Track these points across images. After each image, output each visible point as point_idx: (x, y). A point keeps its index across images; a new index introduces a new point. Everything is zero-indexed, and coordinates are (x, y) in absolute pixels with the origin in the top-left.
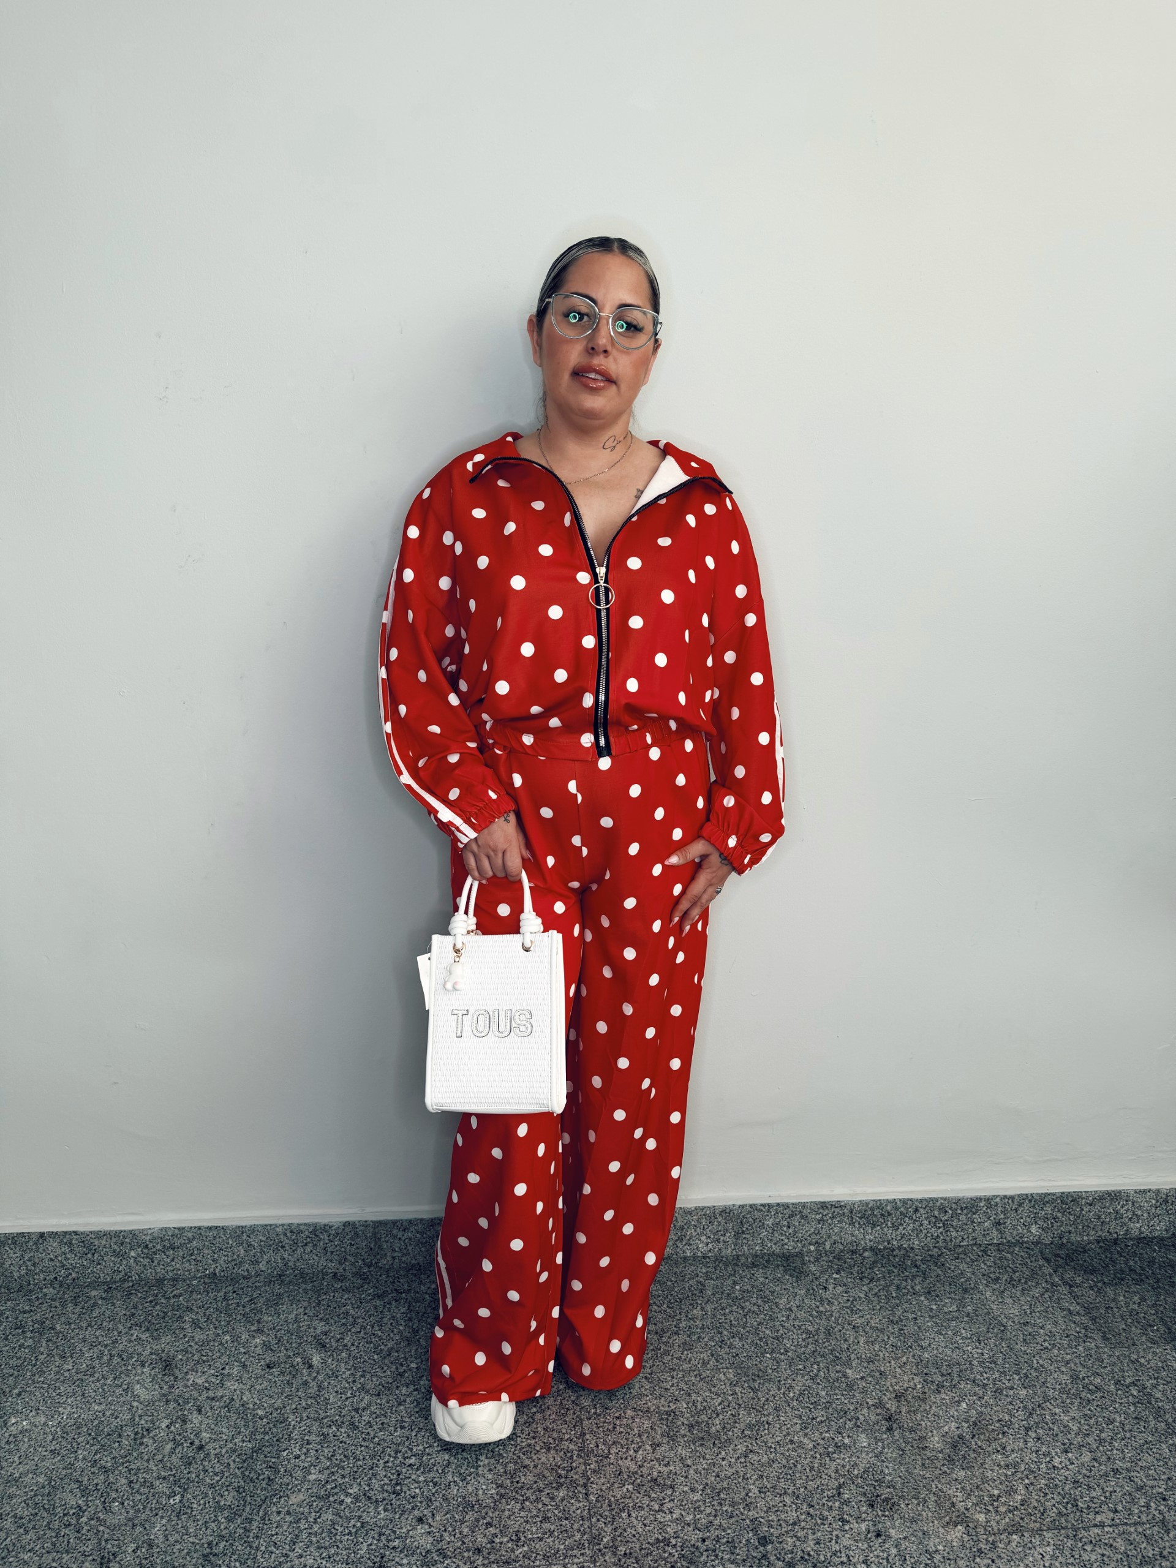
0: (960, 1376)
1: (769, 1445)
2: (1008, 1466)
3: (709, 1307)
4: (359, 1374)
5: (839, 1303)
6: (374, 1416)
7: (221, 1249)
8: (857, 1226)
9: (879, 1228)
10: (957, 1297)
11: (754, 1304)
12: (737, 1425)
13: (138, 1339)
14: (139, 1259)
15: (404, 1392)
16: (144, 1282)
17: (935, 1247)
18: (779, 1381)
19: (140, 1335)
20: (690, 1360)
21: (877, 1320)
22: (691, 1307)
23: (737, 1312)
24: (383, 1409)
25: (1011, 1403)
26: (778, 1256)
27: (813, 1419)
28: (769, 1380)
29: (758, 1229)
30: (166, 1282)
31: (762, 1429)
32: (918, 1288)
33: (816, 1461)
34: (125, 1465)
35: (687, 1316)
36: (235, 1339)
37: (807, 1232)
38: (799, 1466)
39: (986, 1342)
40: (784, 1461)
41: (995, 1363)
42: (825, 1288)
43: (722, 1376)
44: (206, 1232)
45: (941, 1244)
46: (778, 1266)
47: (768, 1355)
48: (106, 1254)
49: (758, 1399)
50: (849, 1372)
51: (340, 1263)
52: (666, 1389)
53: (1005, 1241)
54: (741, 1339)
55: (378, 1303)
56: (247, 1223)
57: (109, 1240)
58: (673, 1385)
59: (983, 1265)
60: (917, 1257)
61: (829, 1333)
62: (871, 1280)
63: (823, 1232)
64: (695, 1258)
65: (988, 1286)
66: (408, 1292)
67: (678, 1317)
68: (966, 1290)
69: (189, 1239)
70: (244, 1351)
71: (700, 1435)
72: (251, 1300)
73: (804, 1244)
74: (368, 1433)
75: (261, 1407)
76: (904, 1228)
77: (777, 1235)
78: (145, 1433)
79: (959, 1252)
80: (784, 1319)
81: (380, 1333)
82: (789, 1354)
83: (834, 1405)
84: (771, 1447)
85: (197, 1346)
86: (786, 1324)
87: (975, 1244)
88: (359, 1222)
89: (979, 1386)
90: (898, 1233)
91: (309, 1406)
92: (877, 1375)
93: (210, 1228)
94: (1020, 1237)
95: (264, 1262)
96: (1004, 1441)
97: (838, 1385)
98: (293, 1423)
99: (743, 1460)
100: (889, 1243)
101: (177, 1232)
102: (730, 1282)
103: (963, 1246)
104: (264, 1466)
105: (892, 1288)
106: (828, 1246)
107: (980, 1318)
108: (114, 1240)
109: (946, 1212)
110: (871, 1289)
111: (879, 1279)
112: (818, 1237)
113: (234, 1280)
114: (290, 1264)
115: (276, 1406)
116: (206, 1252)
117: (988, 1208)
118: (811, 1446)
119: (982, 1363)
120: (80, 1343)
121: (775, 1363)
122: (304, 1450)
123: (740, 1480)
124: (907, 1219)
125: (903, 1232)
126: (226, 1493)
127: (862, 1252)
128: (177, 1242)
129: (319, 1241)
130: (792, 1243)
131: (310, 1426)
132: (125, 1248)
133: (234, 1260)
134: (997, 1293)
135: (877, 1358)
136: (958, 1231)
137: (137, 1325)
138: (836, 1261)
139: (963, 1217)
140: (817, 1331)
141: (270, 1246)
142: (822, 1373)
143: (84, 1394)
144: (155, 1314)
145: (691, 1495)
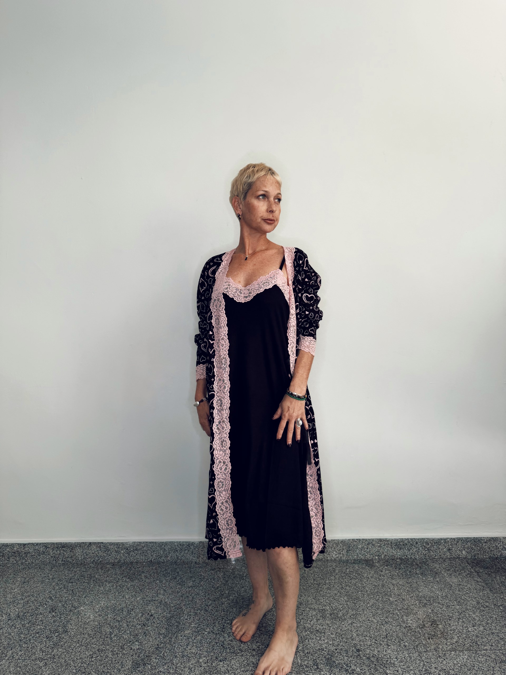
0: (433, 601)
2: (451, 630)
3: (337, 576)
4: (207, 594)
5: (387, 576)
6: (213, 607)
7: (154, 551)
8: (394, 549)
9: (402, 550)
10: (433, 575)
11: (354, 576)
14: (124, 554)
15: (224, 600)
16: (125, 563)
17: (425, 558)
18: (364, 601)
20: (330, 593)
21: (402, 582)
22: (330, 576)
23: (348, 578)
24: (217, 605)
25: (453, 610)
26: (363, 560)
27: (377, 613)
28: (360, 601)
29: (356, 549)
30: (134, 563)
31: (357, 616)
32: (418, 572)
33: (378, 626)
34: (125, 620)
35: (329, 579)
36: (161, 582)
37: (374, 551)
38: (372, 628)
39: (444, 590)
40: (366, 626)
41: (447, 597)
42: (382, 571)
43: (342, 599)
44: (149, 544)
45: (427, 557)
46: (363, 564)
47: (360, 592)
48: (113, 551)
49: (356, 606)
50: (391, 599)
51: (198, 558)
52: (321, 602)
53: (452, 557)
54: (349, 587)
55: (212, 572)
56: (165, 541)
57: (114, 546)
58: (324, 601)
59: (443, 565)
60: (418, 562)
61: (383, 586)
62: (400, 569)
63: (381, 551)
64: (331, 560)
65: (445, 572)
66: (224, 568)
67: (325, 579)
68: (436, 573)
69: (143, 547)
70: (164, 586)
71: (334, 617)
72: (165, 570)
73: (374, 556)
74: (212, 613)
75: (172, 603)
76: (412, 551)
77: (362, 552)
78: (131, 610)
79: (434, 560)
80: (366, 581)
81: (214, 582)
82: (368, 592)
83: (385, 609)
84: (361, 622)
85: (147, 584)
86: (367, 583)
87: (441, 558)
89: (441, 604)
91: (190, 604)
92: (401, 600)
93: (151, 543)
94: (459, 556)
95: (170, 557)
96: (450, 622)
97: (386, 603)
99: (351, 625)
100: (406, 556)
101: (139, 543)
102: (345, 568)
103: (436, 558)
104: (175, 622)
105: (408, 572)
106: (383, 557)
107: (442, 582)
108: (116, 546)
109: (428, 544)
110: (399, 572)
111: (403, 569)
112: (379, 553)
113: (159, 563)
114: (179, 558)
115: (178, 603)
116: (149, 552)
117: (445, 543)
118: (376, 621)
119: (442, 597)
120: (105, 582)
121: (362, 595)
122: (189, 617)
123: (349, 631)
124: (413, 547)
125: (412, 552)
126: (162, 629)
127: (396, 559)
128: (139, 548)
129: (190, 549)
130: (369, 555)
131: (191, 610)
132: (119, 550)
133: (159, 555)
134: (449, 574)
135: (402, 594)
136: (433, 552)
137: (125, 577)
138: (386, 562)
139: (435, 547)
140: (379, 585)
141: (172, 550)
142: (380, 599)
143: (108, 598)
144: (131, 573)
145: (331, 636)
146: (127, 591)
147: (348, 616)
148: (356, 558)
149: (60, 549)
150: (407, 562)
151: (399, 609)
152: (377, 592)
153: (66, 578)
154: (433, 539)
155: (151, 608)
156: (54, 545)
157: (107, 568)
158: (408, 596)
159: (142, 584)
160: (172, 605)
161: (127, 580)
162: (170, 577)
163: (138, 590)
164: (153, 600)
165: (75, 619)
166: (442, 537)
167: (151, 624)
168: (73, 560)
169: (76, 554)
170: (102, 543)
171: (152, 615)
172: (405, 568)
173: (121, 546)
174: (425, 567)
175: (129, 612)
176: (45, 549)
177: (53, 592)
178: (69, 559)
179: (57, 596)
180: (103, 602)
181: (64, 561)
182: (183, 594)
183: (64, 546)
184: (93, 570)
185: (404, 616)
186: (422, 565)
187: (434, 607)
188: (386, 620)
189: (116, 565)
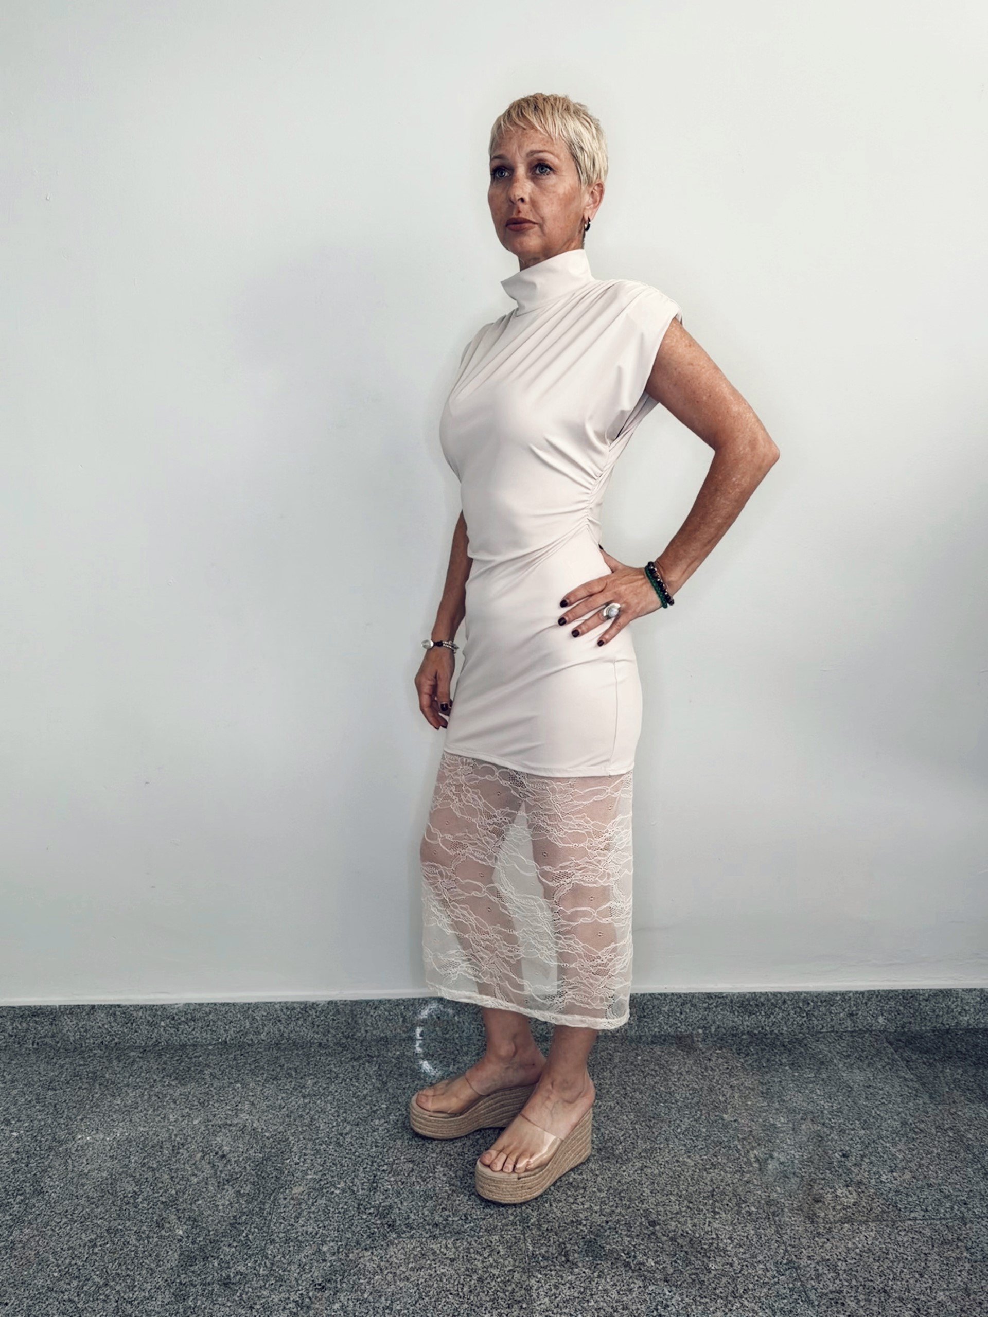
3: (616, 1071)
5: (720, 1070)
7: (231, 1022)
8: (736, 1013)
9: (754, 1016)
10: (815, 1067)
11: (652, 1070)
12: (636, 1150)
13: (170, 1085)
14: (167, 1028)
15: (377, 1122)
16: (170, 1047)
17: (800, 1033)
18: (670, 1122)
19: (171, 1082)
21: (750, 1082)
23: (638, 1075)
26: (672, 1036)
27: (695, 1146)
28: (662, 1121)
29: (656, 1014)
30: (187, 1047)
31: (655, 1152)
32: (784, 1061)
33: (696, 1174)
34: (167, 1166)
36: (245, 1085)
37: (696, 1017)
38: (683, 1177)
39: (836, 1098)
40: (671, 1174)
42: (710, 1060)
43: (624, 1117)
44: (220, 1007)
45: (805, 1030)
46: (672, 1044)
47: (662, 1104)
48: (142, 1023)
49: (653, 1133)
50: (725, 1116)
53: (857, 1029)
54: (640, 1093)
55: (355, 1064)
56: (253, 1001)
57: (144, 1012)
59: (838, 1046)
60: (785, 1040)
61: (711, 1090)
62: (747, 1055)
63: (709, 1018)
65: (840, 1060)
66: (378, 1056)
68: (822, 1063)
69: (206, 1013)
70: (251, 1094)
71: (607, 1156)
72: (255, 1061)
73: (694, 1028)
76: (775, 1017)
77: (671, 1019)
78: (180, 1146)
79: (817, 1035)
80: (676, 1080)
81: (357, 1084)
82: (679, 1103)
83: (712, 1138)
84: (661, 1164)
85: (215, 1091)
86: (677, 1084)
87: (833, 1031)
88: (340, 1001)
90: (770, 1020)
91: (304, 1131)
93: (223, 1004)
94: (871, 1027)
95: (265, 1033)
97: (715, 1124)
98: (293, 1142)
99: (639, 1172)
100: (762, 1029)
101: (197, 1007)
102: (633, 1054)
103: (822, 1031)
104: (272, 1169)
105: (763, 1061)
106: (713, 1030)
108: (148, 1012)
109: (809, 1004)
112: (705, 1022)
113: (241, 1046)
114: (285, 1035)
115: (279, 1130)
116: (219, 1023)
117: (843, 1001)
118: (693, 1164)
120: (125, 1086)
121: (667, 1109)
122: (302, 1159)
123: (637, 1185)
124: (777, 1009)
125: (774, 1020)
126: (244, 1185)
127: (740, 1035)
128: (198, 1015)
129: (308, 1016)
130: (684, 1027)
131: (306, 1144)
132: (157, 1019)
133: (242, 1031)
134: (847, 1065)
136: (818, 1020)
137: (168, 1075)
138: (719, 1041)
139: (822, 1009)
140: (701, 1089)
141: (270, 1019)
142: (704, 1117)
143: (131, 1121)
144: (181, 1068)
145: (598, 1194)
146: (173, 1105)
147: (634, 1153)
148: (657, 1034)
149: (29, 1019)
150: (764, 1040)
152: (698, 1103)
153: (41, 1079)
154: (819, 994)
155: (223, 1141)
156: (19, 1011)
157: (130, 1057)
159: (203, 1091)
160: (267, 1134)
161: (173, 1083)
162: (266, 1075)
163: (196, 1103)
164: (226, 1124)
166: (837, 989)
168: (58, 1042)
169: (62, 1030)
170: (119, 1006)
171: (223, 1156)
172: (757, 1053)
173: (159, 1013)
174: (799, 1051)
175: (175, 1150)
178: (48, 1040)
179: (21, 1119)
181: (37, 1044)
182: (292, 1112)
183: (37, 1012)
184: (100, 1062)
186: (793, 1046)
188: (714, 1160)
189: (149, 1051)
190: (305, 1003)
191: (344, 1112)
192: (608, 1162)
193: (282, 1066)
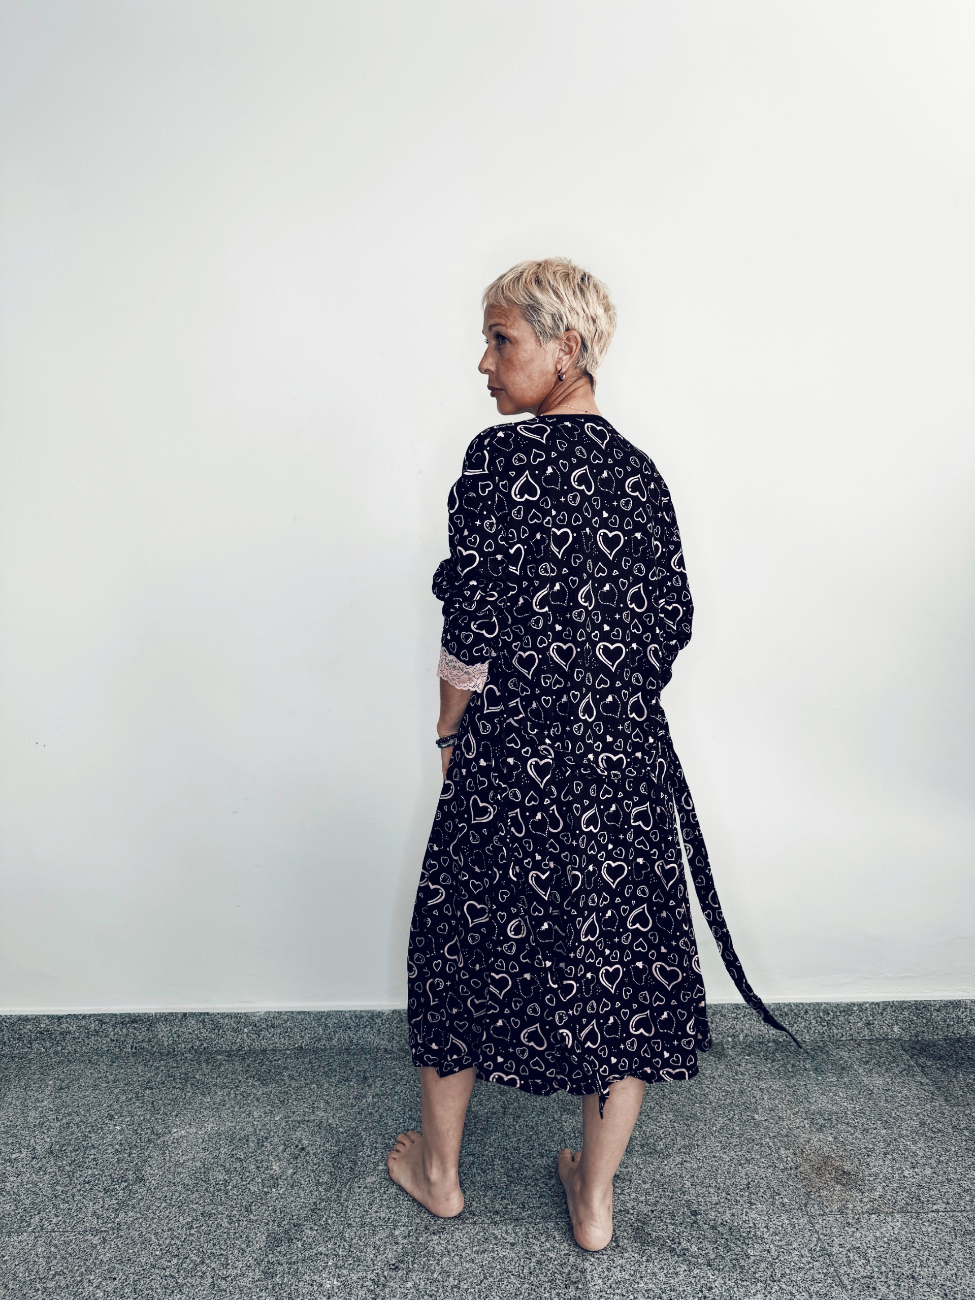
0: (837, 1120)
1: (698, 1158)
2: (870, 1175)
4: (407, 1109)
5: (750, 1074)
7: (307, 1029)
10: (837, 1072)
12: (675, 1146)
13: (253, 1085)
14: (250, 1034)
16: (252, 1052)
17: (822, 1041)
18: (706, 1121)
19: (254, 1083)
21: (778, 1085)
25: (874, 1138)
27: (730, 1143)
28: (699, 1120)
30: (268, 1052)
31: (693, 1148)
32: (807, 1066)
33: (732, 1168)
34: (253, 1157)
36: (320, 1086)
37: (725, 1027)
38: (720, 1171)
39: (858, 1100)
40: (709, 1168)
41: (864, 1114)
42: (739, 1065)
43: (664, 1116)
44: (297, 1015)
45: (826, 1038)
47: (697, 1105)
48: (228, 1030)
49: (691, 1131)
50: (756, 1116)
51: (389, 1041)
53: (874, 1038)
54: (678, 1095)
56: (326, 1009)
57: (230, 1020)
59: (857, 1053)
60: (808, 1047)
61: (742, 1092)
62: (774, 1061)
63: (737, 1027)
65: (860, 1066)
68: (843, 1068)
69: (284, 1021)
70: (326, 1093)
71: (650, 1151)
72: (328, 1064)
75: (341, 1126)
76: (798, 1026)
78: (264, 1140)
79: (838, 1044)
80: (709, 1083)
82: (713, 1104)
83: (745, 1136)
84: (700, 1159)
85: (294, 1090)
86: (711, 1086)
87: (852, 1040)
89: (851, 1127)
91: (375, 1127)
92: (777, 1118)
93: (299, 1013)
94: (886, 1035)
95: (336, 1040)
96: (868, 1160)
97: (748, 1124)
98: (364, 1136)
99: (680, 1166)
101: (277, 1014)
103: (842, 1040)
104: (347, 1160)
105: (789, 1066)
106: (741, 1038)
107: (853, 1085)
108: (233, 1020)
109: (829, 1014)
110: (773, 1066)
111: (779, 1060)
112: (734, 1031)
113: (315, 1051)
114: (354, 1041)
115: (352, 1126)
116: (296, 1030)
117: (860, 1011)
118: (728, 1159)
119: (854, 1113)
120: (214, 1086)
121: (702, 1109)
122: (373, 1152)
123: (678, 1178)
124: (799, 1019)
125: (797, 1029)
126: (323, 1175)
127: (766, 1042)
128: (276, 1022)
129: (375, 1024)
131: (377, 1139)
132: (241, 1026)
133: (316, 1037)
134: (867, 1070)
135: (777, 1108)
136: (838, 1029)
137: (251, 1077)
138: (747, 1048)
139: (841, 1018)
140: (733, 1091)
141: (341, 1027)
142: (736, 1117)
143: (220, 1116)
144: (263, 1071)
145: (643, 1186)
146: (256, 1103)
147: (674, 1148)
149: (128, 1025)
150: (788, 1047)
151: (771, 1135)
152: (731, 1104)
153: (139, 1079)
154: (838, 1005)
155: (302, 1135)
156: (116, 1018)
157: (217, 1060)
158: (788, 1111)
159: (283, 1091)
160: (341, 1130)
161: (256, 1084)
162: (338, 1076)
163: (276, 1101)
164: (305, 1120)
165: (158, 1156)
166: (855, 1000)
167: (303, 1165)
168: (153, 1047)
169: (158, 1035)
170: (207, 1014)
171: (303, 1149)
172: (783, 1059)
173: (243, 1020)
174: (821, 1057)
175: (260, 1143)
176: (100, 1025)
177: (116, 1107)
178: (145, 1045)
179: (123, 1114)
180: (211, 1124)
181: (136, 1048)
182: (362, 1110)
183: (135, 1019)
184: (191, 1064)
185: (782, 1149)
186: (816, 1053)
187: (839, 1133)
188: (748, 1156)
189: (234, 1055)
190: (373, 1012)
191: (410, 1110)
192: (650, 1156)
193: (352, 1069)
